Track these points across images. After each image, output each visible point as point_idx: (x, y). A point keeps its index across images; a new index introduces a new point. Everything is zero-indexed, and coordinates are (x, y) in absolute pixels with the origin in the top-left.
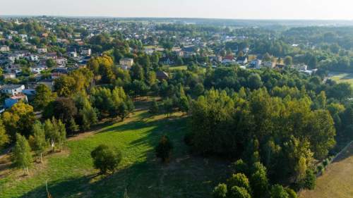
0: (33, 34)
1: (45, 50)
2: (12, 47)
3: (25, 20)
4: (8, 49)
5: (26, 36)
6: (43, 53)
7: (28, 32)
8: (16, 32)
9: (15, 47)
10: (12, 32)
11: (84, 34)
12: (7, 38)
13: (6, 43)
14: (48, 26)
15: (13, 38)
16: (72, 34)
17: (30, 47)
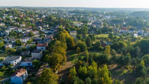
0: (15, 16)
1: (24, 25)
2: (6, 23)
3: (9, 8)
4: (4, 24)
5: (12, 17)
6: (23, 27)
7: (12, 15)
8: (7, 15)
9: (8, 24)
10: (5, 15)
11: (40, 16)
12: (3, 18)
13: (3, 21)
14: (21, 11)
15: (6, 18)
16: (34, 16)
17: (16, 24)
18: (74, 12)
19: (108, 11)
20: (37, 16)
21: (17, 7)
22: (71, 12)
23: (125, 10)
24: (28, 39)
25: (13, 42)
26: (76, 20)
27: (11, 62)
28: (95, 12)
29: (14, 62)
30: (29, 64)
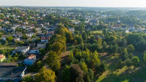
0: (18, 15)
1: (27, 23)
2: (10, 21)
3: (11, 8)
4: (9, 22)
5: (15, 15)
6: (26, 25)
7: (15, 14)
8: (10, 14)
9: (13, 22)
10: (8, 14)
11: (41, 15)
12: (6, 17)
13: (8, 20)
14: (23, 11)
15: (10, 17)
16: (35, 14)
17: (19, 22)
18: (72, 11)
19: (105, 10)
20: (38, 15)
21: (17, 6)
22: (69, 11)
23: (121, 9)
24: (33, 34)
25: (20, 36)
26: (75, 18)
27: (22, 51)
28: (92, 11)
29: (24, 50)
30: (36, 52)
